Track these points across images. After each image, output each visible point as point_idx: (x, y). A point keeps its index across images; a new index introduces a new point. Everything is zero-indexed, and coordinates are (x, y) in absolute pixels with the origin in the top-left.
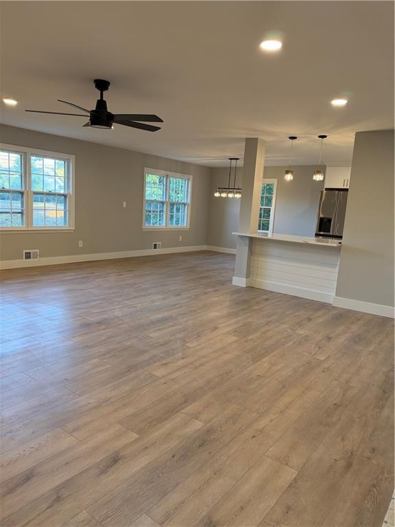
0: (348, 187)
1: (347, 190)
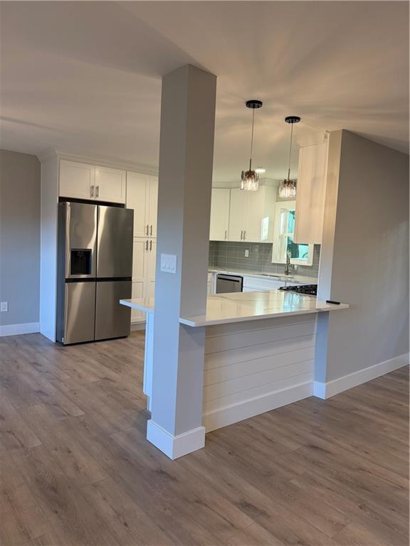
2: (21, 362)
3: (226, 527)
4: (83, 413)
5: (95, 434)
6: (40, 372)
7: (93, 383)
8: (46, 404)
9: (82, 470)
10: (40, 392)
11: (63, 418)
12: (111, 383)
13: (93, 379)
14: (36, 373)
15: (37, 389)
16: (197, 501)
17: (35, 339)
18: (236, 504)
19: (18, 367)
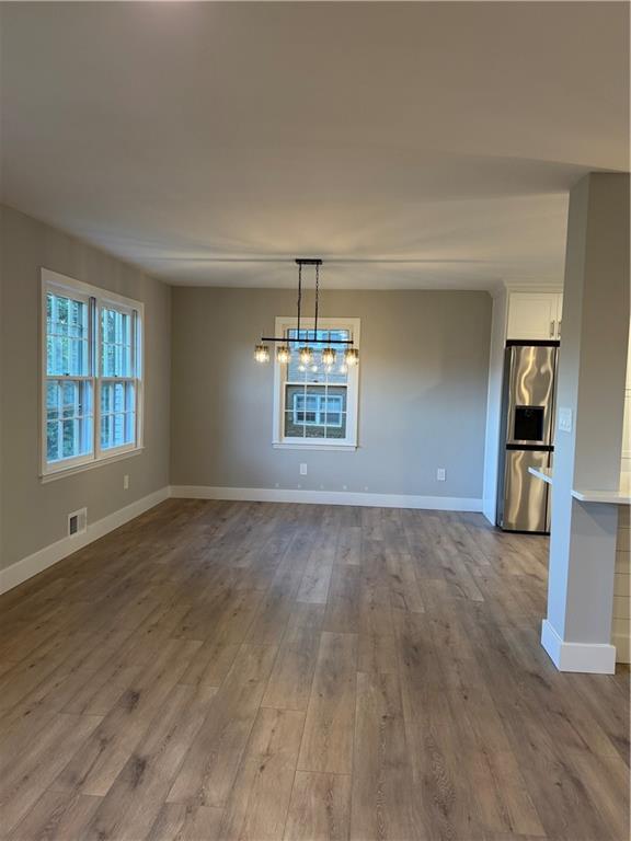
0: (559, 339)
1: (556, 344)
2: (444, 539)
3: (577, 745)
4: (482, 600)
5: (484, 622)
6: (460, 551)
7: (516, 576)
8: (448, 581)
9: (451, 645)
10: (450, 570)
11: (459, 598)
12: (537, 582)
13: (516, 572)
14: (454, 551)
15: (447, 566)
16: (560, 714)
17: (471, 519)
18: (610, 735)
19: (439, 543)
